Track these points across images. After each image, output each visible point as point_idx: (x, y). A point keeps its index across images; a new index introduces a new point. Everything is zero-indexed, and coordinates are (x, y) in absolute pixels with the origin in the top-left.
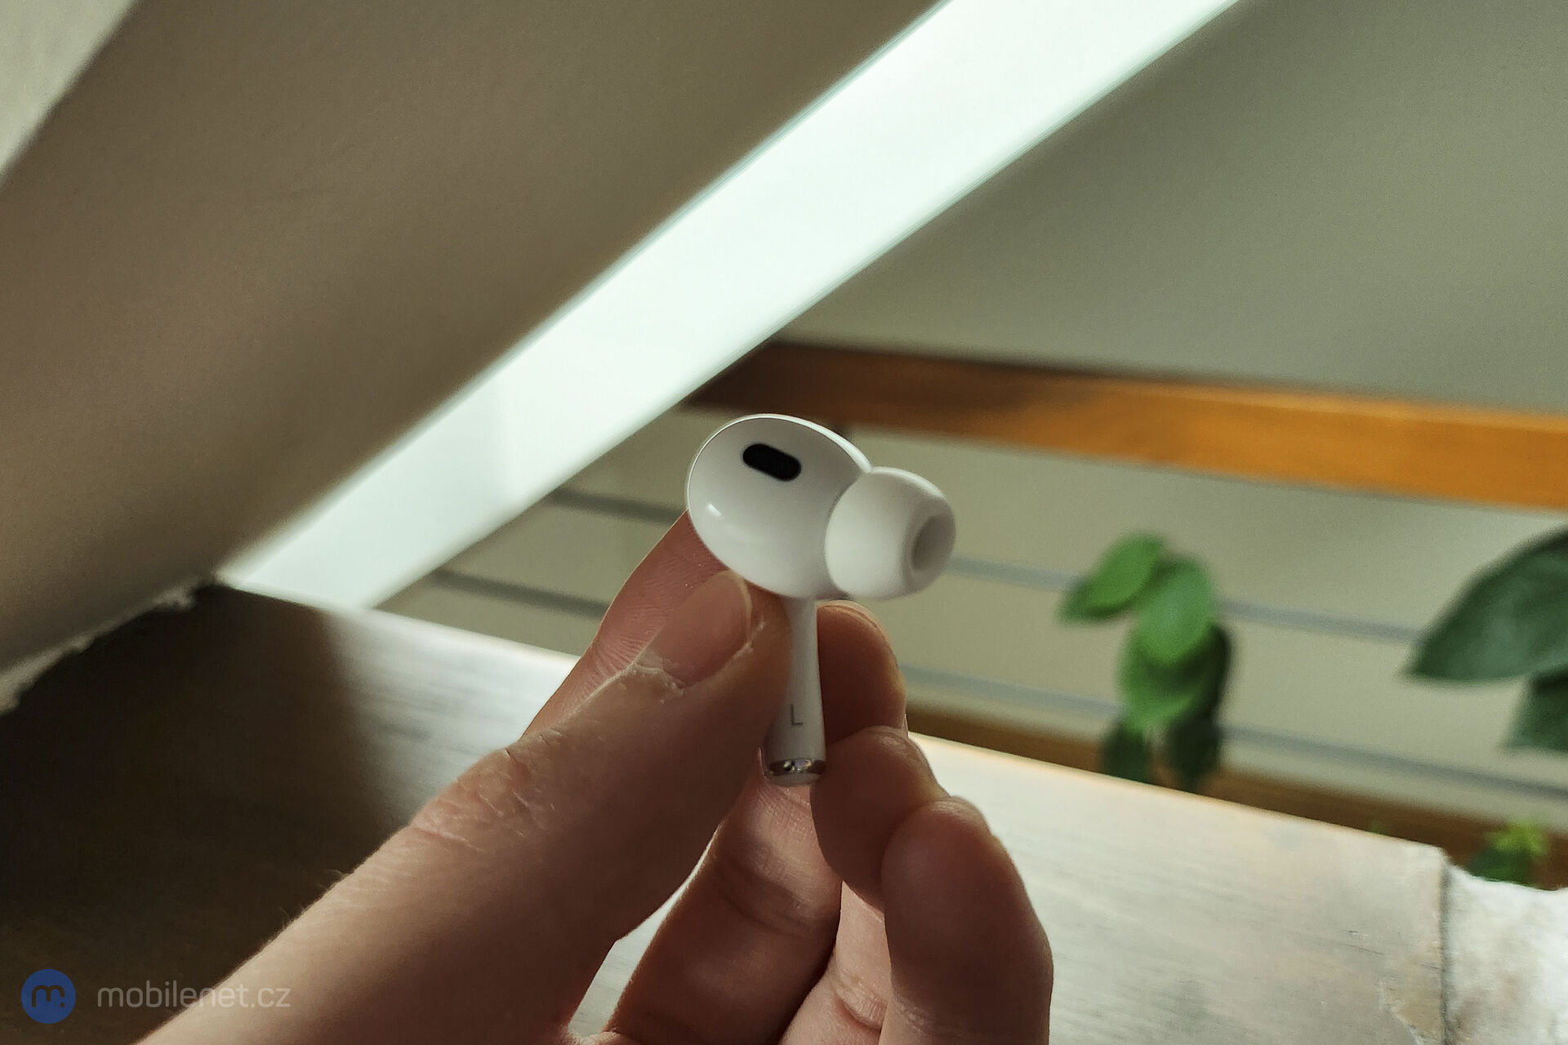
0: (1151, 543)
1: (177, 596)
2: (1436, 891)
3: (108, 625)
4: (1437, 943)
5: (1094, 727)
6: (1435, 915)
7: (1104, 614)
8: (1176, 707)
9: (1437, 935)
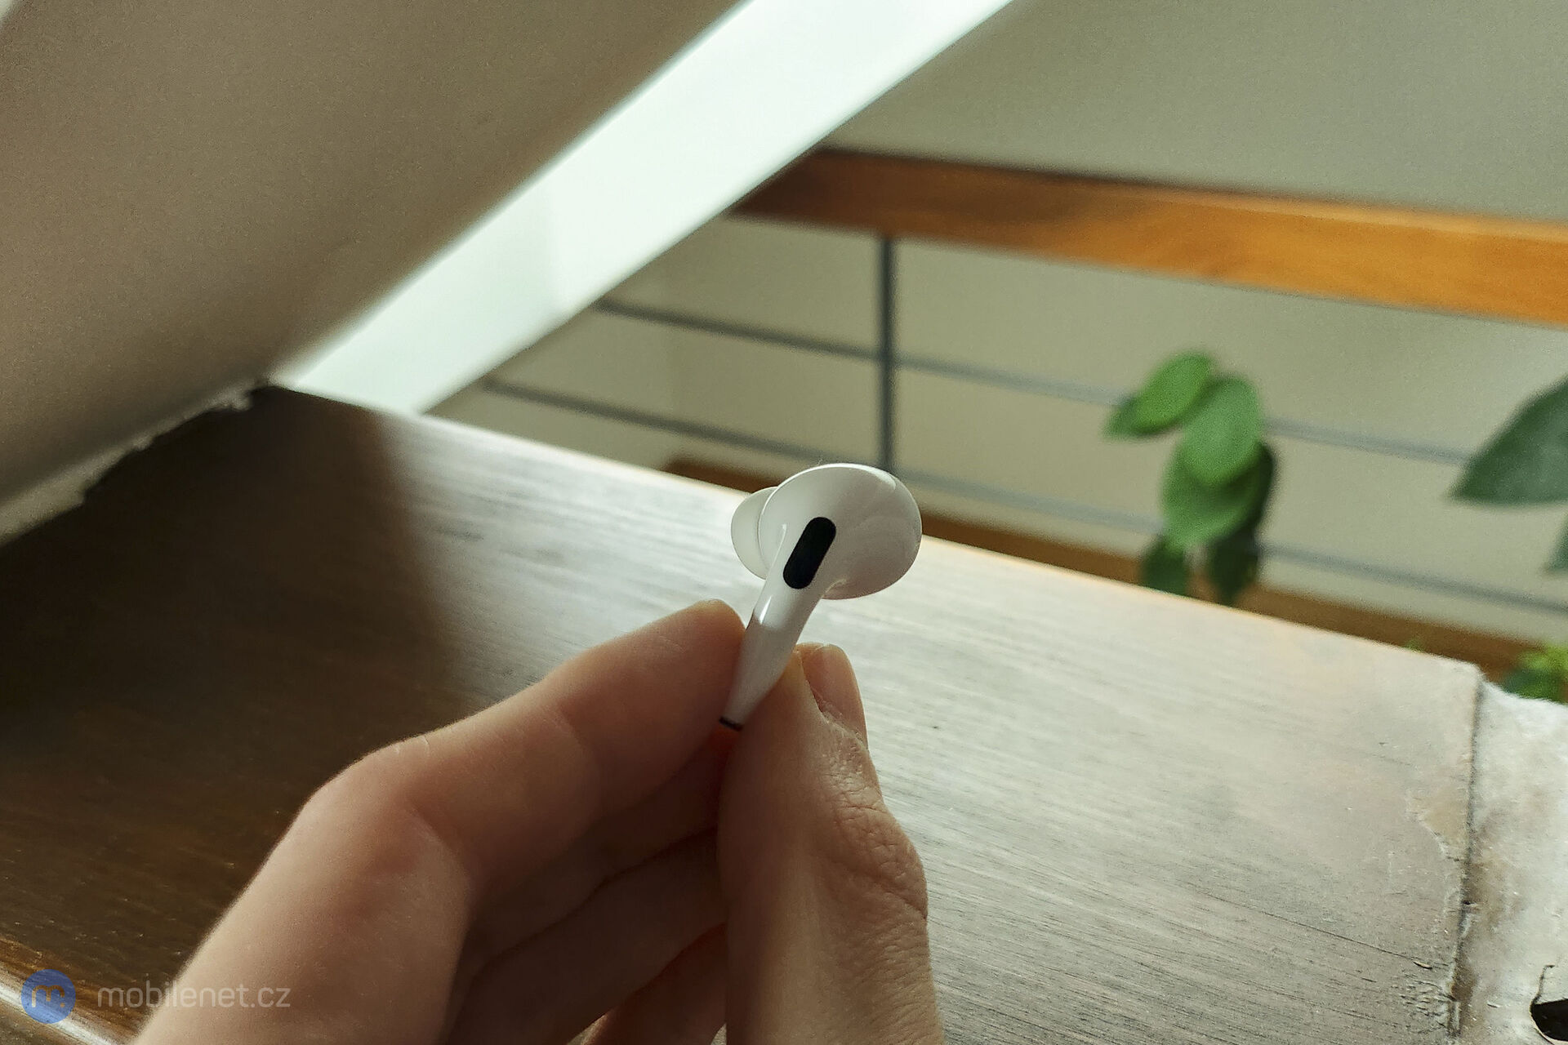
0: (1201, 361)
1: (234, 398)
2: (1471, 706)
3: (168, 425)
4: (1467, 756)
5: (1135, 543)
6: (1468, 729)
7: (1150, 431)
8: (1220, 523)
9: (1468, 748)
